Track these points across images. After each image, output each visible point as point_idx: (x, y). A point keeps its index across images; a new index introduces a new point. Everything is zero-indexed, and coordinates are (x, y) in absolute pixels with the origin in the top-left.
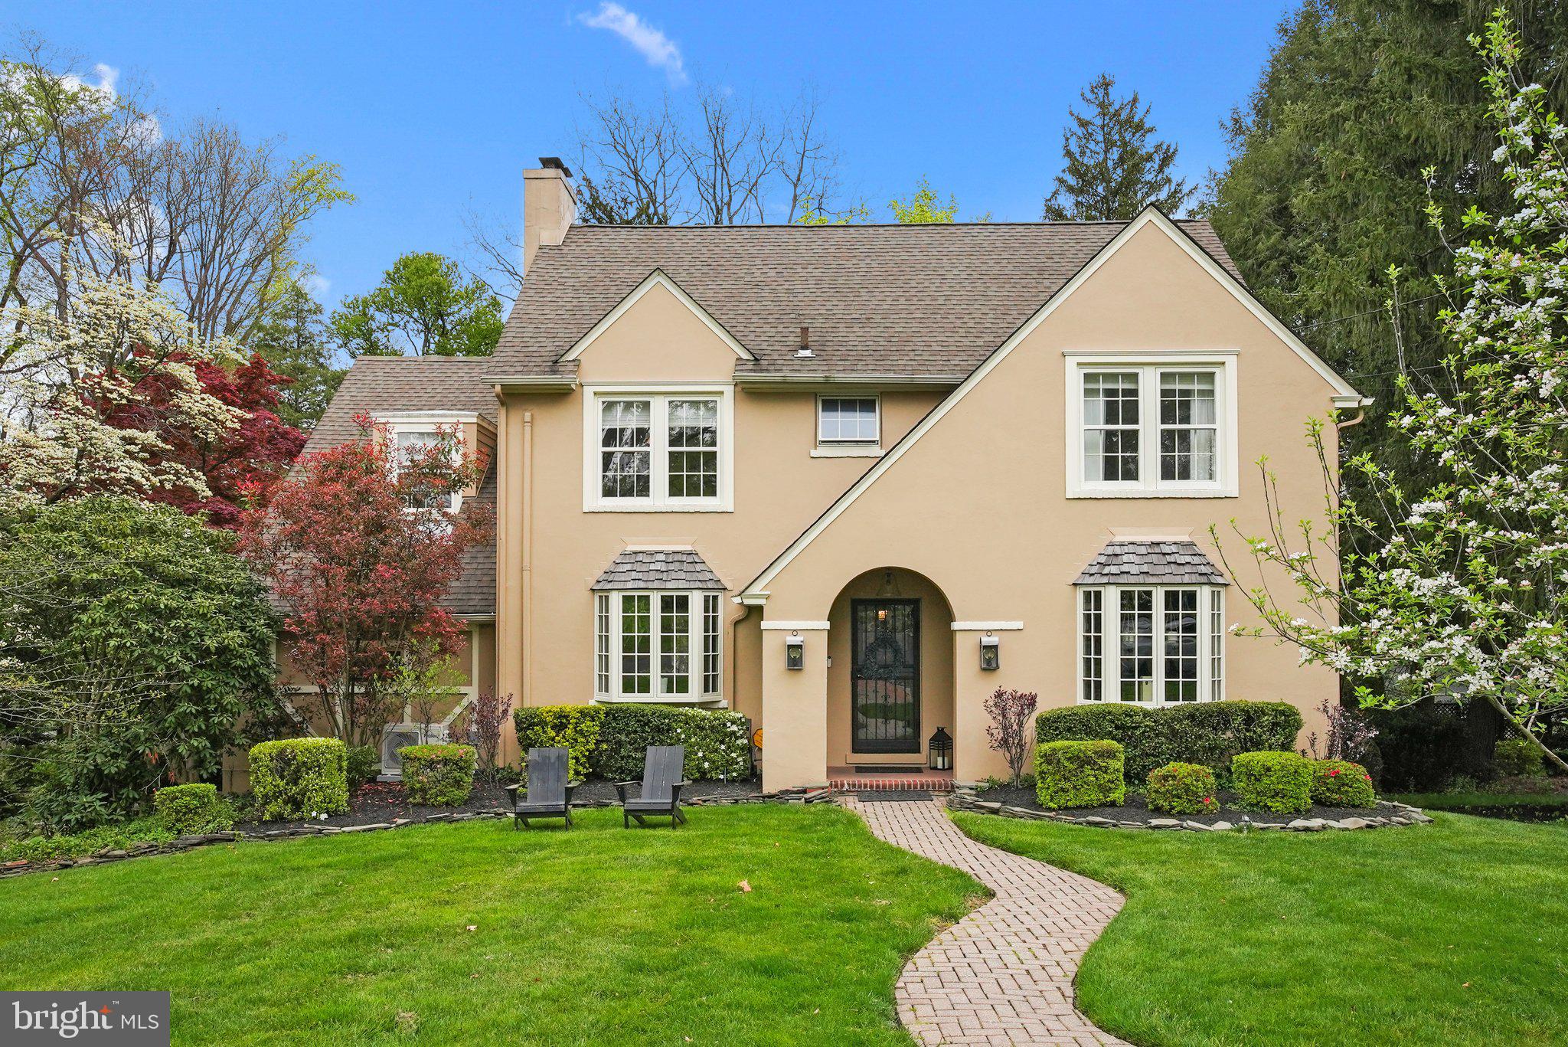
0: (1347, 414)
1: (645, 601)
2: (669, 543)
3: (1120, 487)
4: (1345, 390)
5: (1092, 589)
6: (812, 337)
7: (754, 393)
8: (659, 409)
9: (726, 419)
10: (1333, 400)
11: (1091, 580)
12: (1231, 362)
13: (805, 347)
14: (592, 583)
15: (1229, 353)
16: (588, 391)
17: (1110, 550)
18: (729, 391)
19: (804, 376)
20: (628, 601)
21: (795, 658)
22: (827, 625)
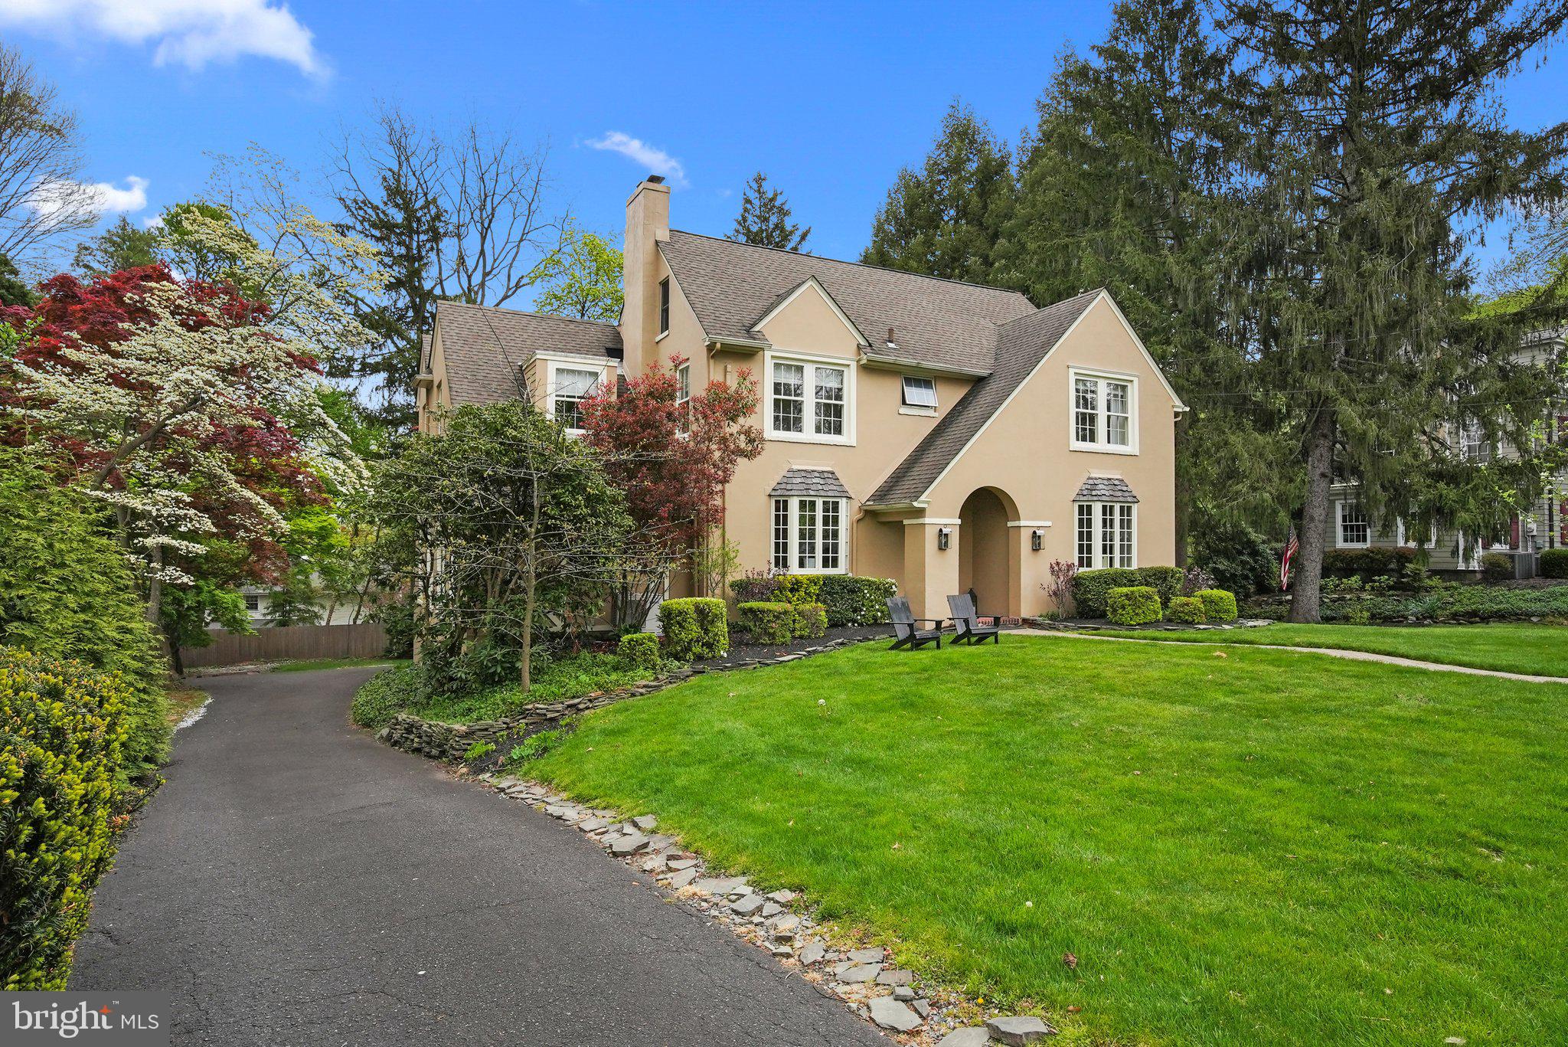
0: (1177, 414)
1: (813, 504)
2: (808, 465)
3: (1087, 446)
4: (1178, 402)
5: (1085, 504)
6: (895, 336)
7: (871, 369)
8: (809, 370)
9: (852, 383)
10: (1173, 407)
11: (1085, 498)
12: (1135, 380)
13: (891, 342)
14: (769, 490)
15: (1135, 376)
16: (768, 354)
17: (1091, 482)
18: (854, 365)
19: (891, 359)
20: (802, 504)
21: (943, 545)
22: (959, 521)
